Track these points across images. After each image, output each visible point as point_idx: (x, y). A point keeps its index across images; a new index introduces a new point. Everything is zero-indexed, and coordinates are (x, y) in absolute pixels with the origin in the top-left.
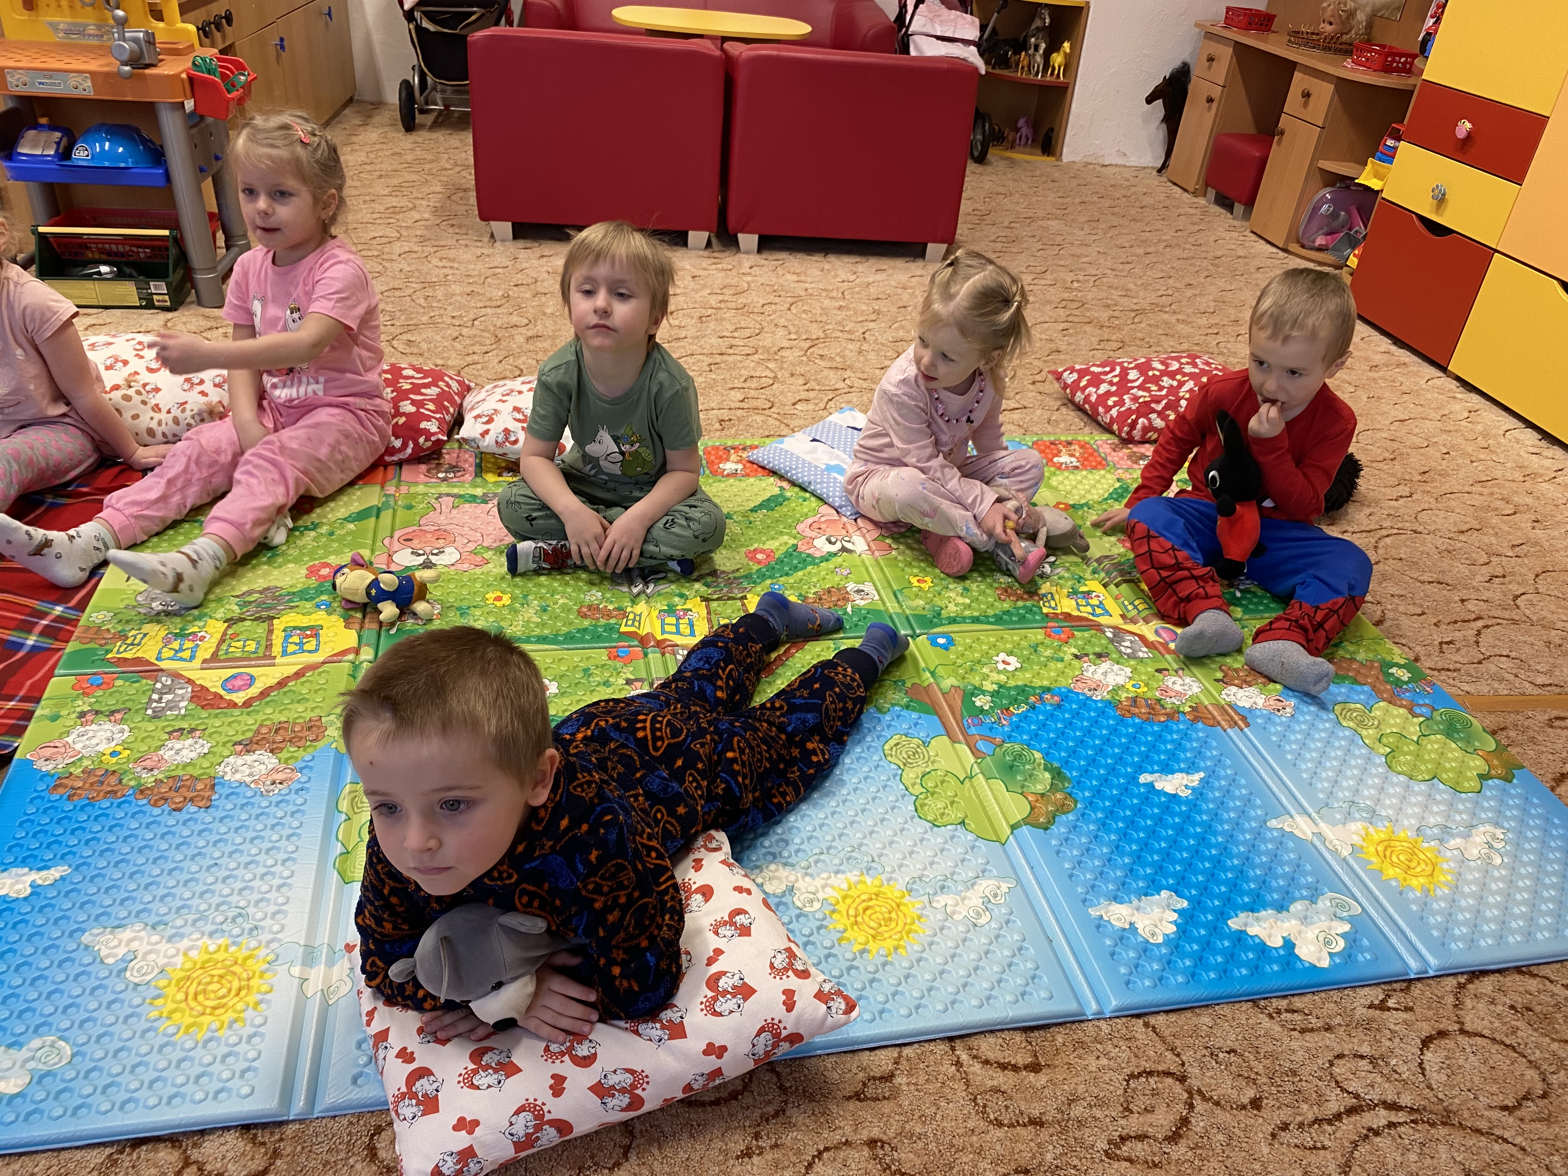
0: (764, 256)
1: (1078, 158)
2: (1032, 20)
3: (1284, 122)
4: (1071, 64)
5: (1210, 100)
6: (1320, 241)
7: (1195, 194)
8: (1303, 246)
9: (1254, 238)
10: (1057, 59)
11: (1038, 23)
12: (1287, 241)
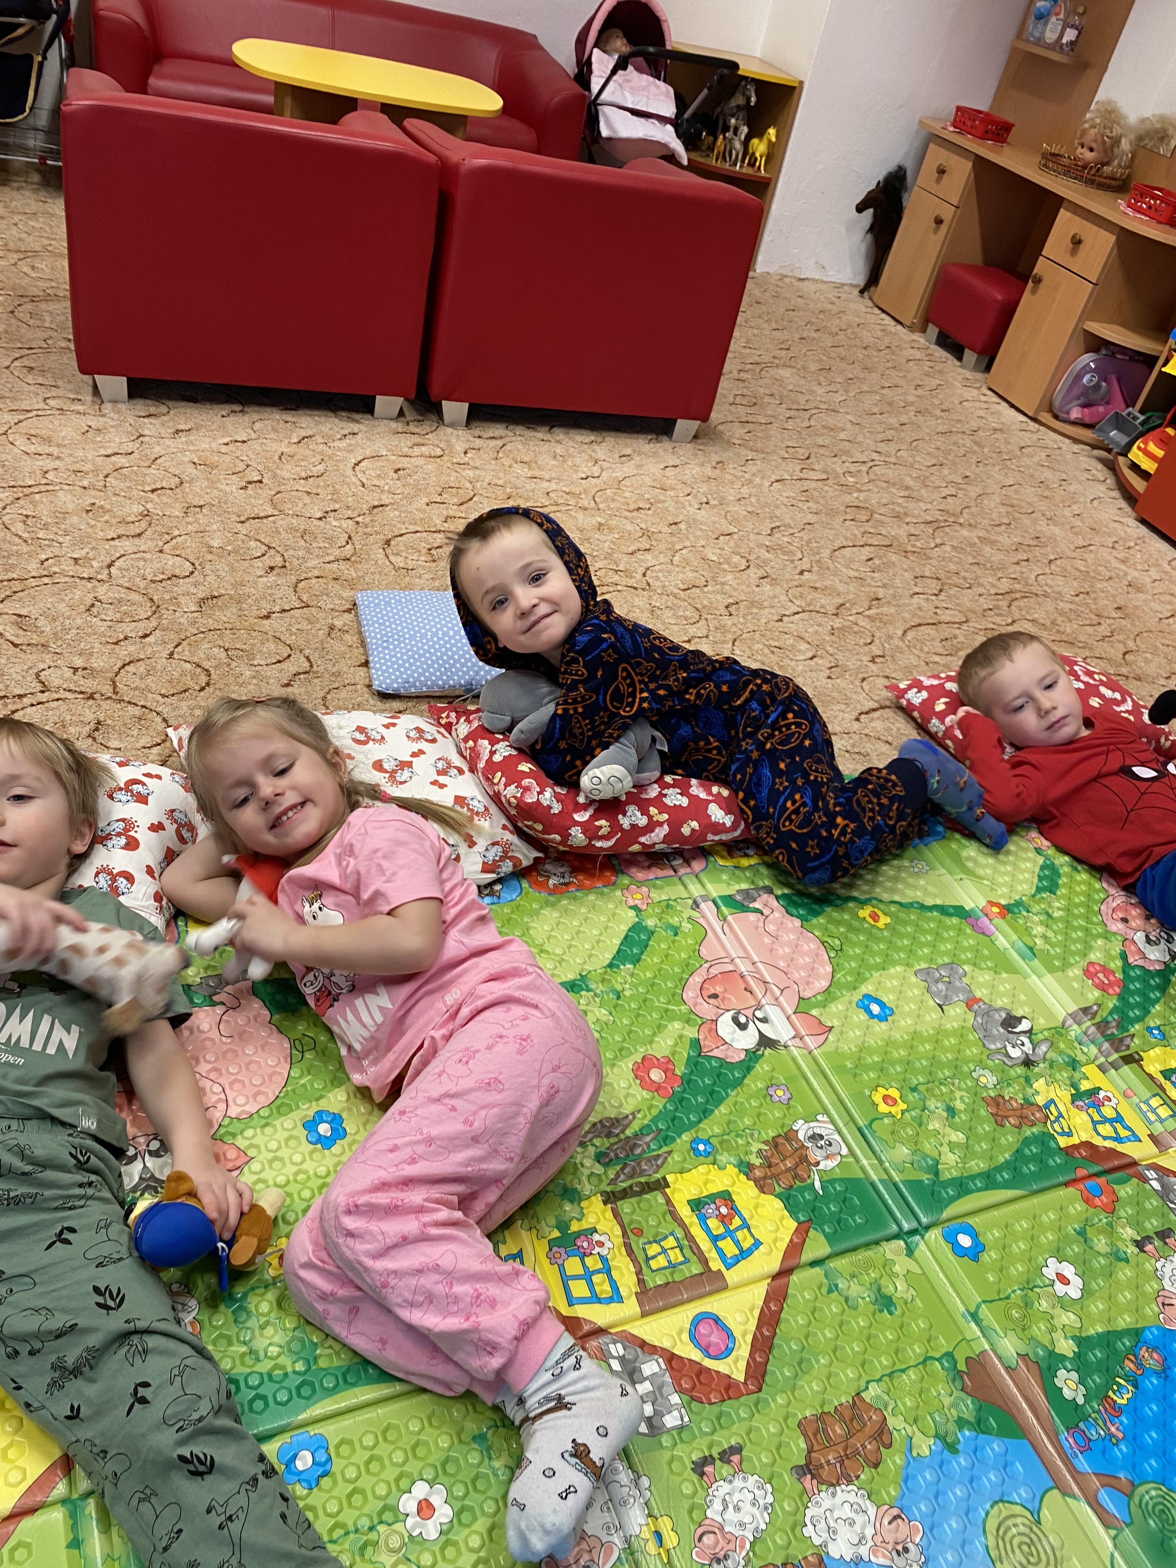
0: (477, 432)
1: (772, 270)
2: (732, 94)
3: (1041, 267)
4: (775, 155)
5: (939, 221)
6: (1075, 413)
7: (911, 328)
8: (1056, 417)
9: (996, 399)
10: (759, 147)
11: (738, 100)
12: (1037, 411)
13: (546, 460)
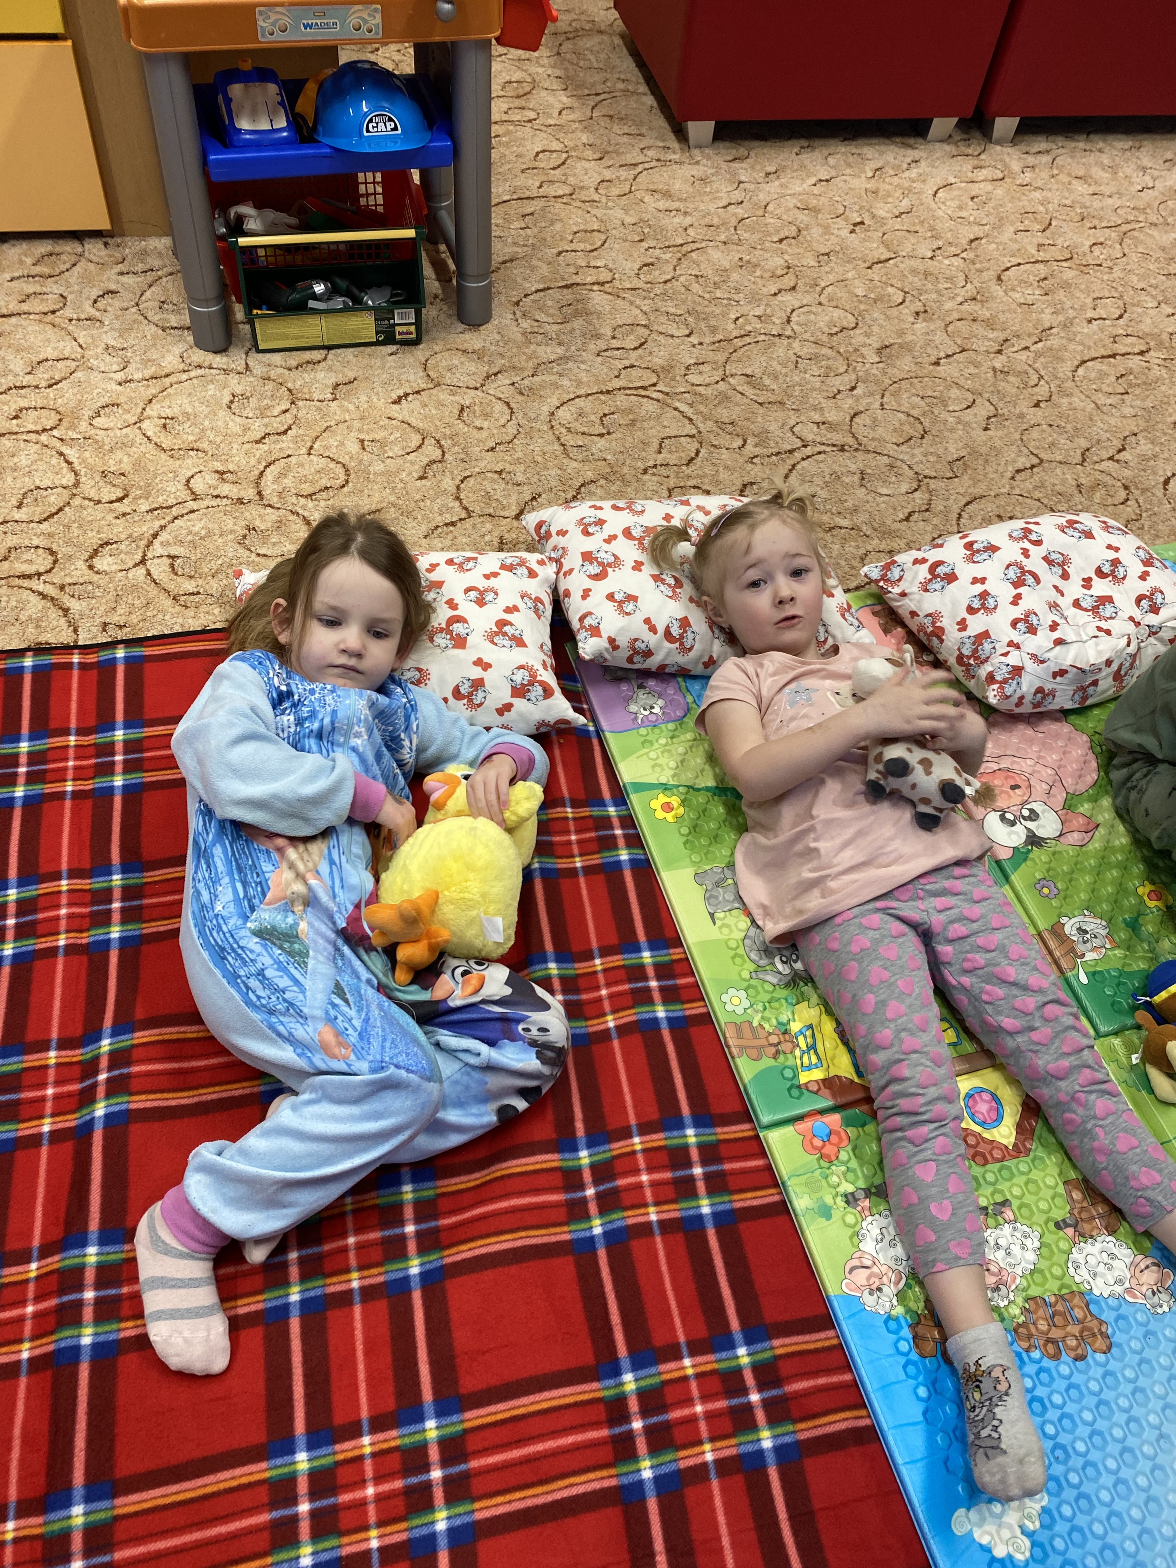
13: (1097, 173)
